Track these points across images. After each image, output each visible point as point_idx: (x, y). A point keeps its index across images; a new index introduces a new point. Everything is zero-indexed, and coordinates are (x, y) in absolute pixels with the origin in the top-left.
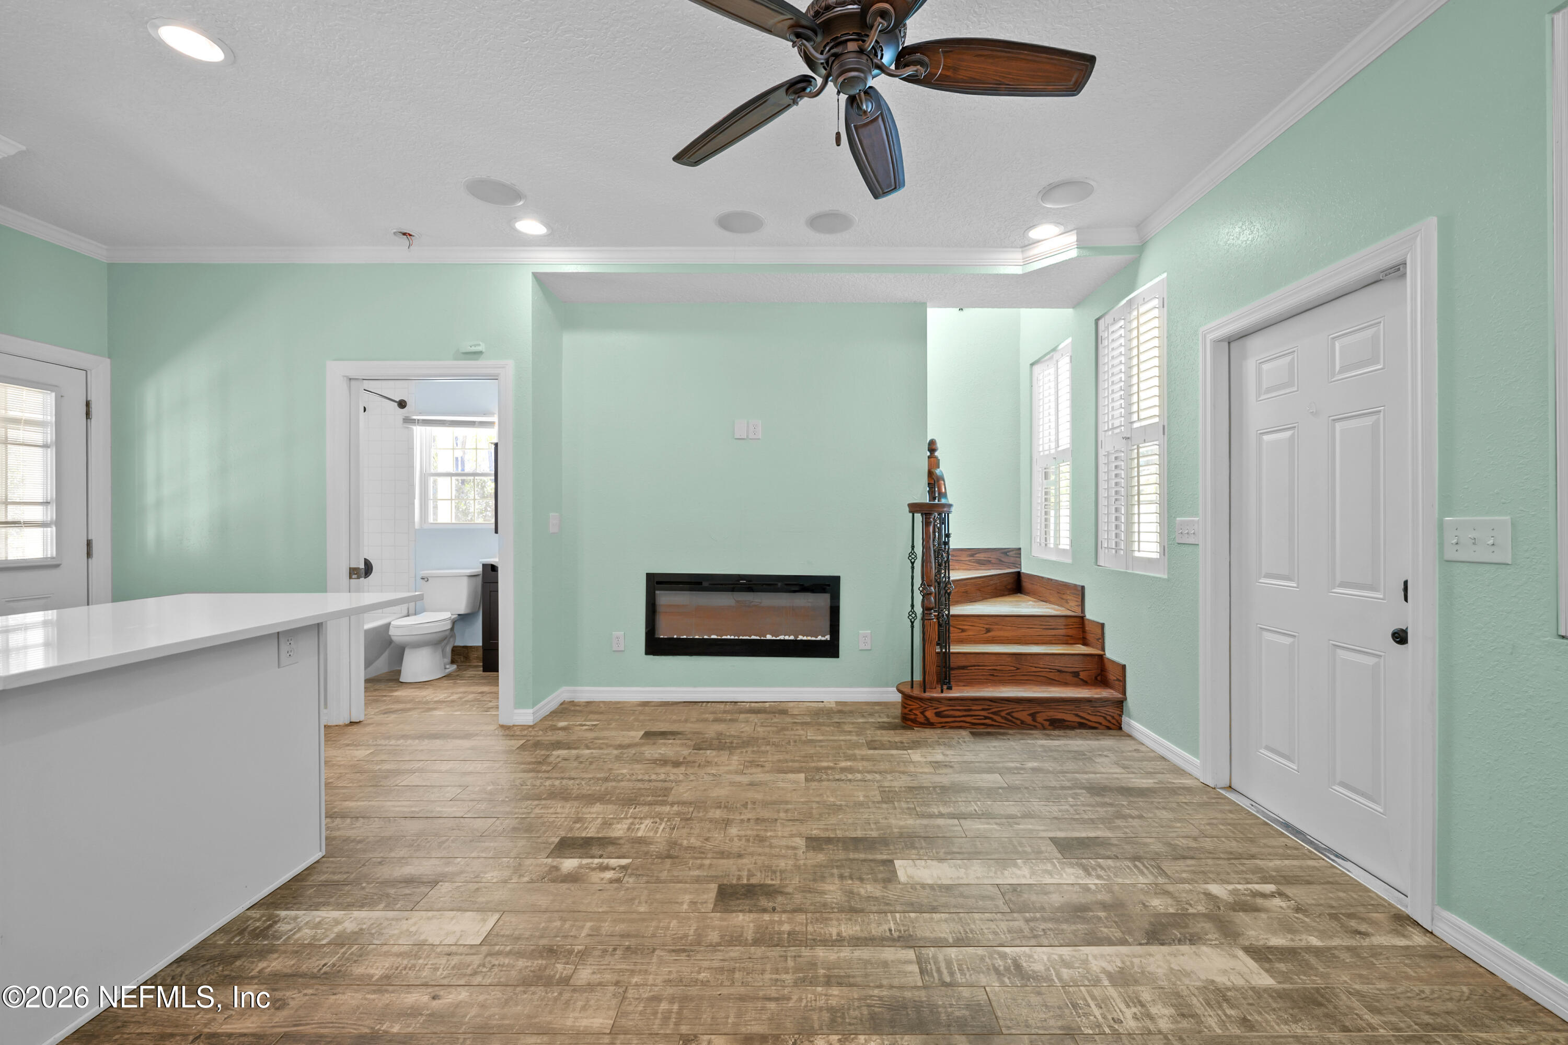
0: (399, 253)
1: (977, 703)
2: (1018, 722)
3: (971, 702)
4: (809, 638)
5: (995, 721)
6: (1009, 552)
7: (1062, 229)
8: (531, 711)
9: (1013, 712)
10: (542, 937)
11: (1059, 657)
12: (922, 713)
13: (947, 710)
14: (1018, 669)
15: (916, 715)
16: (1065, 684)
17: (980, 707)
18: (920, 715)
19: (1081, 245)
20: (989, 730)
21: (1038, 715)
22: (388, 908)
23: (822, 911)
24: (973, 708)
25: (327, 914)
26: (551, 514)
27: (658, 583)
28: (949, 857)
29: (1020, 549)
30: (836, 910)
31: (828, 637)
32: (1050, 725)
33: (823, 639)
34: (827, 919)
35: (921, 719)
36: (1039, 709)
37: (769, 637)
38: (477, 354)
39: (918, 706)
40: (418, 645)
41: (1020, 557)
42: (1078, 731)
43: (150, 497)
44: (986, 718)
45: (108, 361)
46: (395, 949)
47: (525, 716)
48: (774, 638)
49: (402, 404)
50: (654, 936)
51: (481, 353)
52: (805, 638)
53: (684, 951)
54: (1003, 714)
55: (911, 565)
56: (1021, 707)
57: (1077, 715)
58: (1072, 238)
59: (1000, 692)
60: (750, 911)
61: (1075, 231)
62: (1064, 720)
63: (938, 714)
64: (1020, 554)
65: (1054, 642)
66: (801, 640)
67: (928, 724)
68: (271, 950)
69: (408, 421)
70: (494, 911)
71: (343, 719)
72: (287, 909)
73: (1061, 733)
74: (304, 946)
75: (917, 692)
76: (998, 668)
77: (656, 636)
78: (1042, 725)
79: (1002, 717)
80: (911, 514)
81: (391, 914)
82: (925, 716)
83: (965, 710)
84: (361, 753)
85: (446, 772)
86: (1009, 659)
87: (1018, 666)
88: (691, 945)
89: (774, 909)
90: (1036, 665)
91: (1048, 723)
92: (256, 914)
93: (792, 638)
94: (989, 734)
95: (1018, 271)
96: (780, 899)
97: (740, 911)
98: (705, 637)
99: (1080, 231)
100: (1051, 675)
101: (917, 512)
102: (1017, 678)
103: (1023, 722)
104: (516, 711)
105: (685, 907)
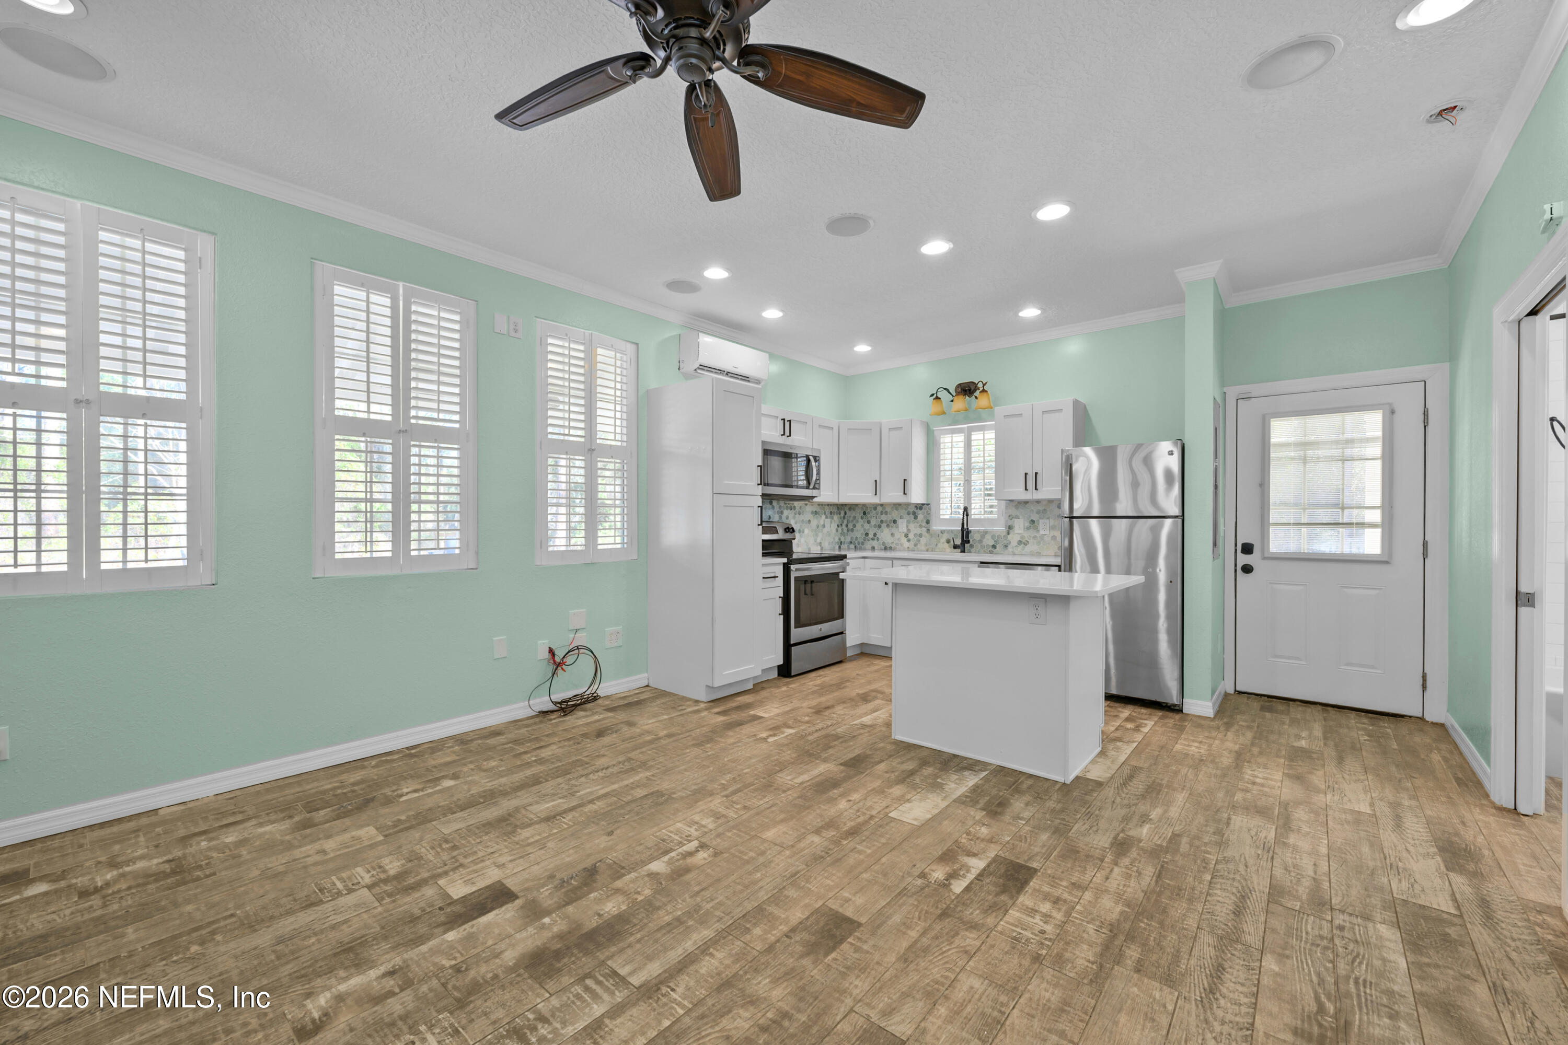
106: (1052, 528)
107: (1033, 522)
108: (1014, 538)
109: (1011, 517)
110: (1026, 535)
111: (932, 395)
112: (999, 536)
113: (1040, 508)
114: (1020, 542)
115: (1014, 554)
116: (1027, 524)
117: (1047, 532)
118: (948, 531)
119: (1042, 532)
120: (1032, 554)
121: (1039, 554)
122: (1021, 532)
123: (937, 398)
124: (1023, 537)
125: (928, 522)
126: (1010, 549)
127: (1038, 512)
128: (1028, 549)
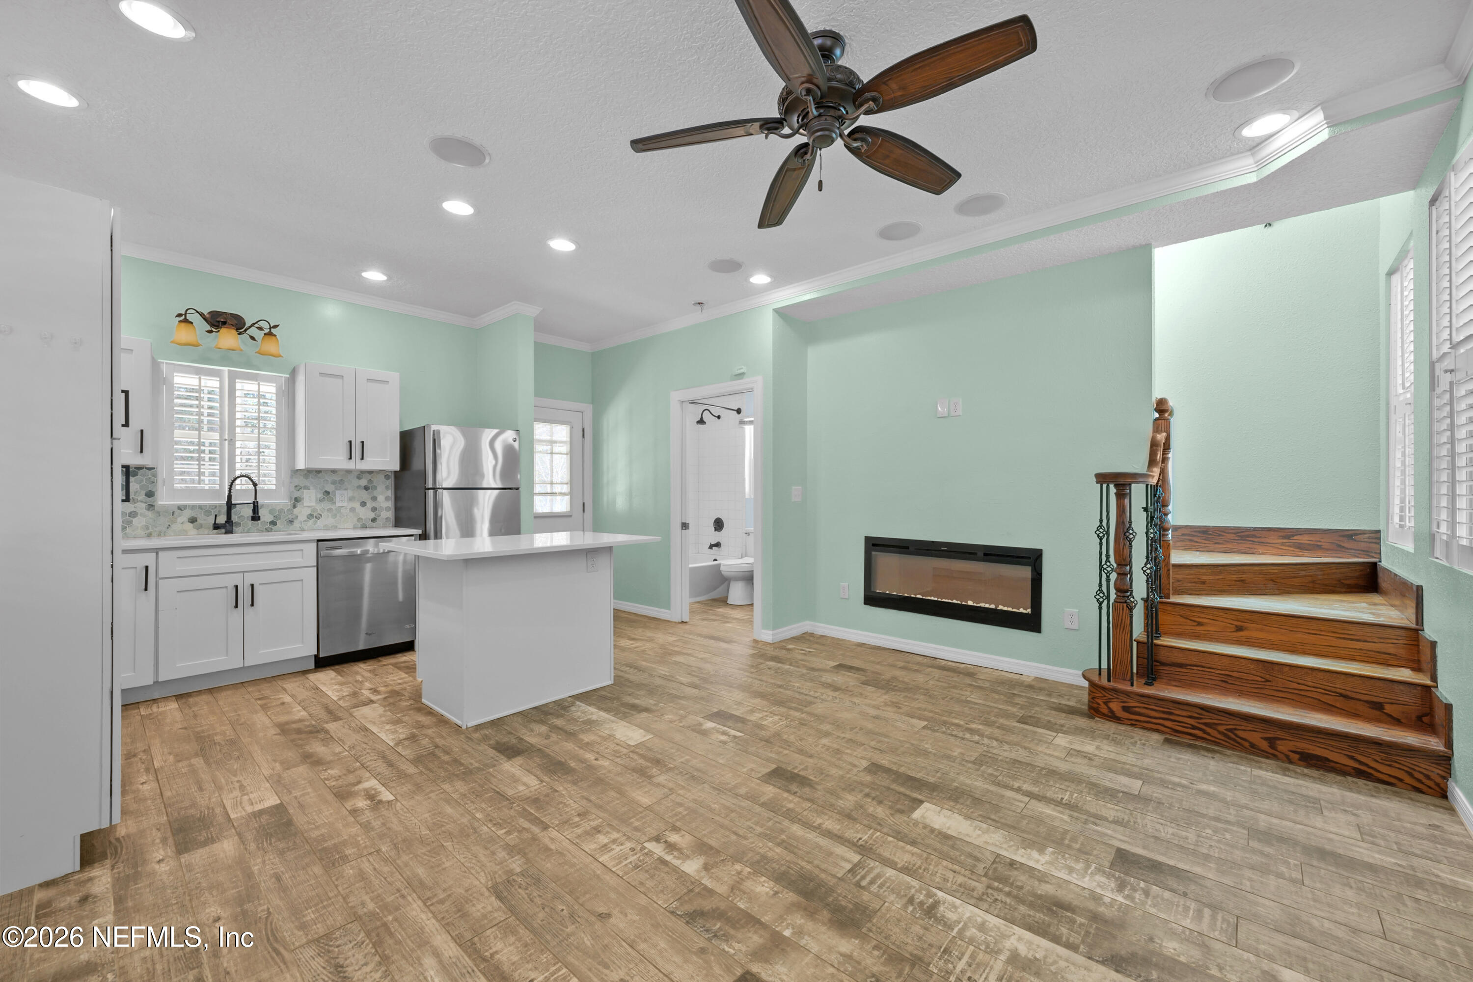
0: (697, 317)
1: (1181, 707)
2: (1247, 744)
3: (1171, 704)
4: (1010, 609)
5: (1209, 734)
6: (1356, 535)
7: (1296, 114)
8: (771, 632)
9: (1236, 729)
10: (661, 754)
11: (1343, 676)
12: (1106, 703)
13: (1139, 707)
14: (1267, 681)
15: (1099, 704)
16: (1354, 715)
17: (1185, 713)
18: (1103, 706)
19: (1332, 122)
20: (1198, 743)
21: (1278, 742)
22: (614, 715)
23: (825, 808)
24: (1177, 712)
25: (592, 709)
26: (793, 487)
27: (874, 545)
28: (980, 819)
29: (1379, 531)
30: (836, 811)
31: (1029, 611)
32: (1300, 760)
33: (1024, 611)
34: (823, 813)
35: (1104, 710)
36: (1279, 733)
37: (970, 603)
38: (741, 375)
39: (1101, 695)
40: (737, 579)
41: (1379, 543)
42: (1350, 779)
43: (605, 480)
44: (1194, 728)
45: (591, 406)
46: (601, 734)
47: (767, 636)
48: (975, 605)
49: (739, 411)
50: (712, 776)
51: (743, 374)
52: (1005, 609)
53: (719, 790)
54: (1221, 728)
55: (1099, 541)
56: (1250, 727)
57: (1352, 758)
58: (1318, 117)
59: (1218, 701)
60: (779, 788)
61: (1319, 108)
62: (1327, 760)
63: (1126, 709)
64: (1379, 539)
65: (1358, 658)
66: (1001, 611)
67: (1112, 717)
68: (562, 716)
69: (742, 422)
70: (653, 733)
71: (677, 619)
72: (581, 702)
73: (1315, 773)
74: (573, 719)
75: (1104, 682)
76: (1235, 674)
77: (872, 590)
78: (1287, 757)
79: (1220, 732)
80: (1099, 485)
81: (613, 718)
82: (1109, 708)
83: (1164, 712)
84: (671, 639)
85: (701, 659)
86: (1252, 666)
87: (1267, 677)
88: (726, 789)
89: (795, 793)
90: (1300, 681)
91: (1297, 756)
92: (569, 700)
93: (993, 606)
94: (1191, 746)
95: (1252, 178)
96: (807, 790)
97: (773, 785)
98: (912, 596)
99: (1324, 105)
100: (1324, 698)
101: (1112, 482)
102: (1266, 692)
103: (1253, 745)
104: (763, 631)
105: (745, 770)
106: (351, 499)
107: (327, 493)
108: (302, 512)
109: (298, 488)
110: (319, 507)
111: (179, 315)
112: (281, 511)
113: (336, 478)
114: (310, 516)
115: (303, 530)
116: (320, 496)
117: (345, 504)
118: (193, 507)
119: (338, 504)
120: (326, 528)
121: (335, 528)
122: (313, 504)
123: (186, 321)
124: (314, 510)
125: (150, 494)
126: (297, 524)
127: (334, 483)
128: (320, 523)
